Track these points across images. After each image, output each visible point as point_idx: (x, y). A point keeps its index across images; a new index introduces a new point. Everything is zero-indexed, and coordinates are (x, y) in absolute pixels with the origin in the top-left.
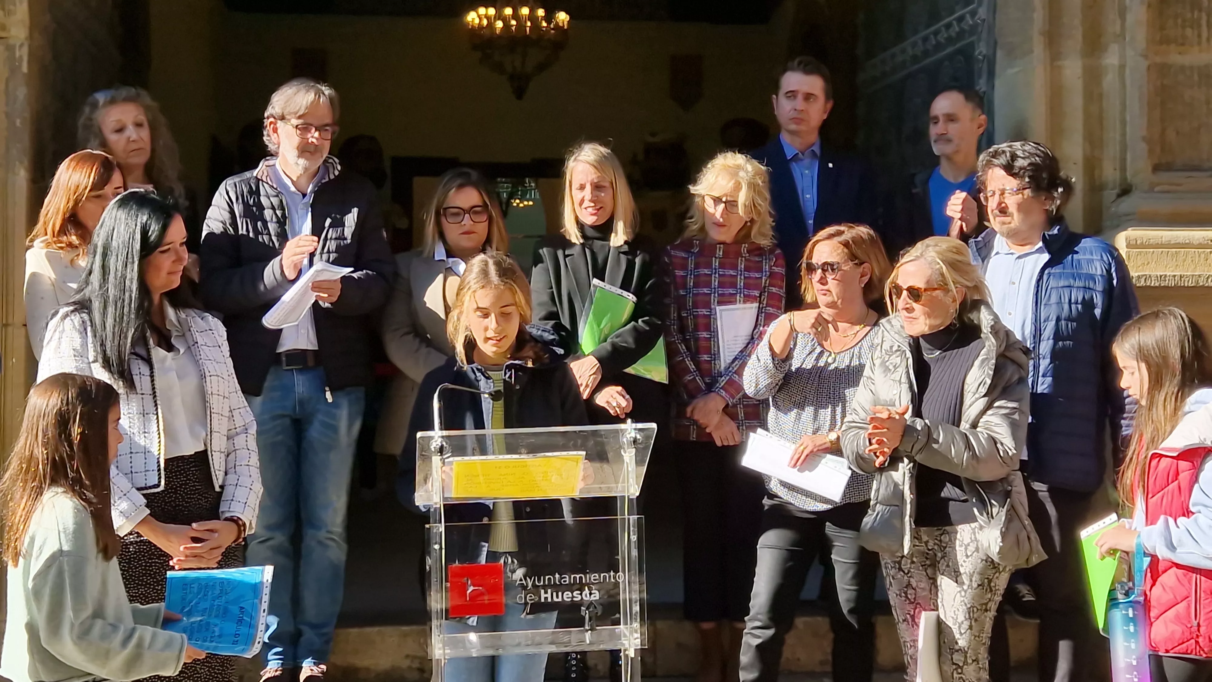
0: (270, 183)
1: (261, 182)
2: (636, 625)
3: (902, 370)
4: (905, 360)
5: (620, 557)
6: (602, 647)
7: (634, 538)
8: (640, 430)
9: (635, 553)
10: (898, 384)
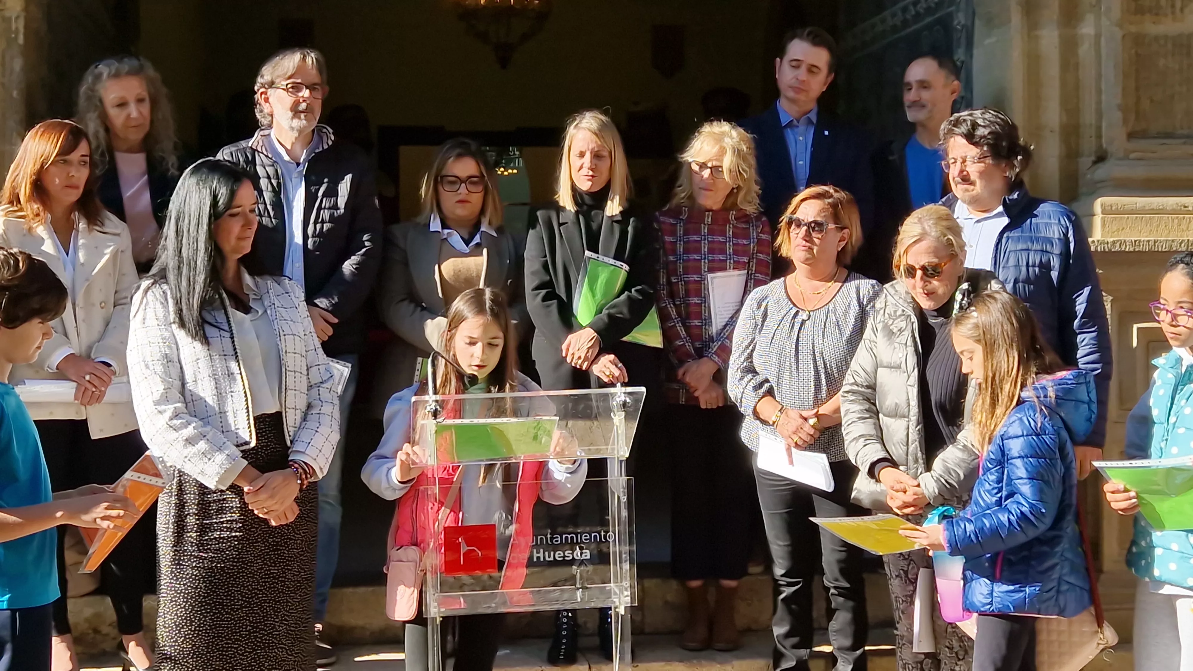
0: (265, 153)
1: (256, 153)
2: (626, 584)
3: (907, 333)
4: (910, 325)
5: (610, 517)
6: (593, 605)
7: (624, 499)
8: (630, 394)
9: (624, 513)
10: (904, 347)
